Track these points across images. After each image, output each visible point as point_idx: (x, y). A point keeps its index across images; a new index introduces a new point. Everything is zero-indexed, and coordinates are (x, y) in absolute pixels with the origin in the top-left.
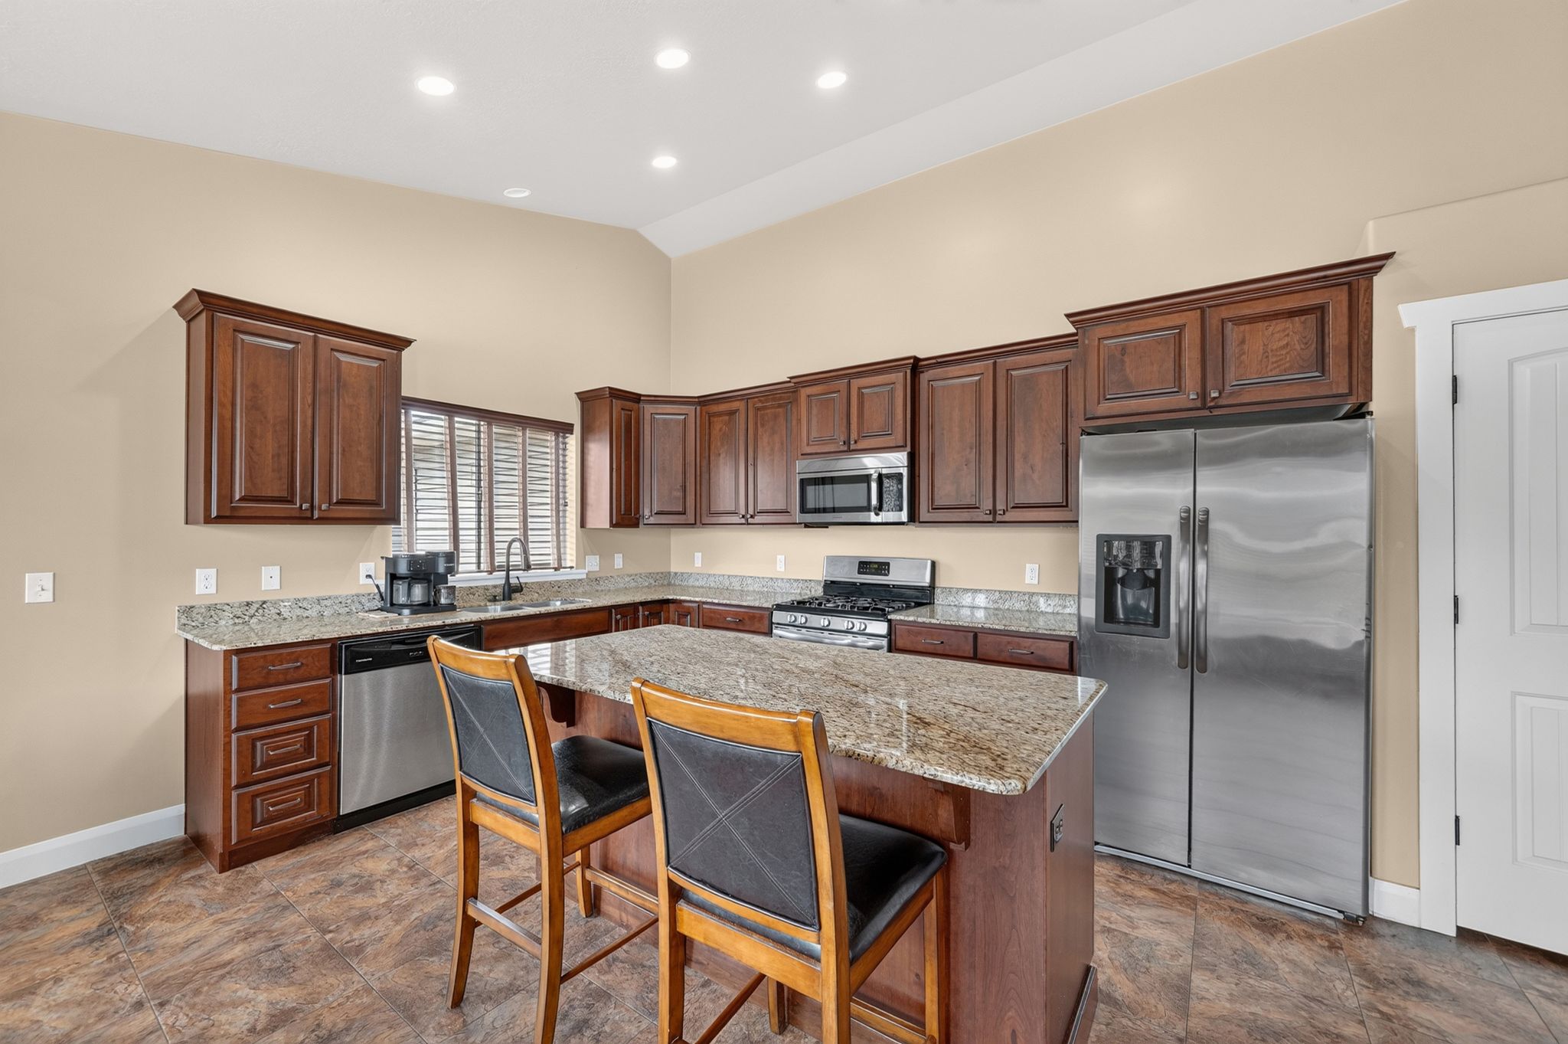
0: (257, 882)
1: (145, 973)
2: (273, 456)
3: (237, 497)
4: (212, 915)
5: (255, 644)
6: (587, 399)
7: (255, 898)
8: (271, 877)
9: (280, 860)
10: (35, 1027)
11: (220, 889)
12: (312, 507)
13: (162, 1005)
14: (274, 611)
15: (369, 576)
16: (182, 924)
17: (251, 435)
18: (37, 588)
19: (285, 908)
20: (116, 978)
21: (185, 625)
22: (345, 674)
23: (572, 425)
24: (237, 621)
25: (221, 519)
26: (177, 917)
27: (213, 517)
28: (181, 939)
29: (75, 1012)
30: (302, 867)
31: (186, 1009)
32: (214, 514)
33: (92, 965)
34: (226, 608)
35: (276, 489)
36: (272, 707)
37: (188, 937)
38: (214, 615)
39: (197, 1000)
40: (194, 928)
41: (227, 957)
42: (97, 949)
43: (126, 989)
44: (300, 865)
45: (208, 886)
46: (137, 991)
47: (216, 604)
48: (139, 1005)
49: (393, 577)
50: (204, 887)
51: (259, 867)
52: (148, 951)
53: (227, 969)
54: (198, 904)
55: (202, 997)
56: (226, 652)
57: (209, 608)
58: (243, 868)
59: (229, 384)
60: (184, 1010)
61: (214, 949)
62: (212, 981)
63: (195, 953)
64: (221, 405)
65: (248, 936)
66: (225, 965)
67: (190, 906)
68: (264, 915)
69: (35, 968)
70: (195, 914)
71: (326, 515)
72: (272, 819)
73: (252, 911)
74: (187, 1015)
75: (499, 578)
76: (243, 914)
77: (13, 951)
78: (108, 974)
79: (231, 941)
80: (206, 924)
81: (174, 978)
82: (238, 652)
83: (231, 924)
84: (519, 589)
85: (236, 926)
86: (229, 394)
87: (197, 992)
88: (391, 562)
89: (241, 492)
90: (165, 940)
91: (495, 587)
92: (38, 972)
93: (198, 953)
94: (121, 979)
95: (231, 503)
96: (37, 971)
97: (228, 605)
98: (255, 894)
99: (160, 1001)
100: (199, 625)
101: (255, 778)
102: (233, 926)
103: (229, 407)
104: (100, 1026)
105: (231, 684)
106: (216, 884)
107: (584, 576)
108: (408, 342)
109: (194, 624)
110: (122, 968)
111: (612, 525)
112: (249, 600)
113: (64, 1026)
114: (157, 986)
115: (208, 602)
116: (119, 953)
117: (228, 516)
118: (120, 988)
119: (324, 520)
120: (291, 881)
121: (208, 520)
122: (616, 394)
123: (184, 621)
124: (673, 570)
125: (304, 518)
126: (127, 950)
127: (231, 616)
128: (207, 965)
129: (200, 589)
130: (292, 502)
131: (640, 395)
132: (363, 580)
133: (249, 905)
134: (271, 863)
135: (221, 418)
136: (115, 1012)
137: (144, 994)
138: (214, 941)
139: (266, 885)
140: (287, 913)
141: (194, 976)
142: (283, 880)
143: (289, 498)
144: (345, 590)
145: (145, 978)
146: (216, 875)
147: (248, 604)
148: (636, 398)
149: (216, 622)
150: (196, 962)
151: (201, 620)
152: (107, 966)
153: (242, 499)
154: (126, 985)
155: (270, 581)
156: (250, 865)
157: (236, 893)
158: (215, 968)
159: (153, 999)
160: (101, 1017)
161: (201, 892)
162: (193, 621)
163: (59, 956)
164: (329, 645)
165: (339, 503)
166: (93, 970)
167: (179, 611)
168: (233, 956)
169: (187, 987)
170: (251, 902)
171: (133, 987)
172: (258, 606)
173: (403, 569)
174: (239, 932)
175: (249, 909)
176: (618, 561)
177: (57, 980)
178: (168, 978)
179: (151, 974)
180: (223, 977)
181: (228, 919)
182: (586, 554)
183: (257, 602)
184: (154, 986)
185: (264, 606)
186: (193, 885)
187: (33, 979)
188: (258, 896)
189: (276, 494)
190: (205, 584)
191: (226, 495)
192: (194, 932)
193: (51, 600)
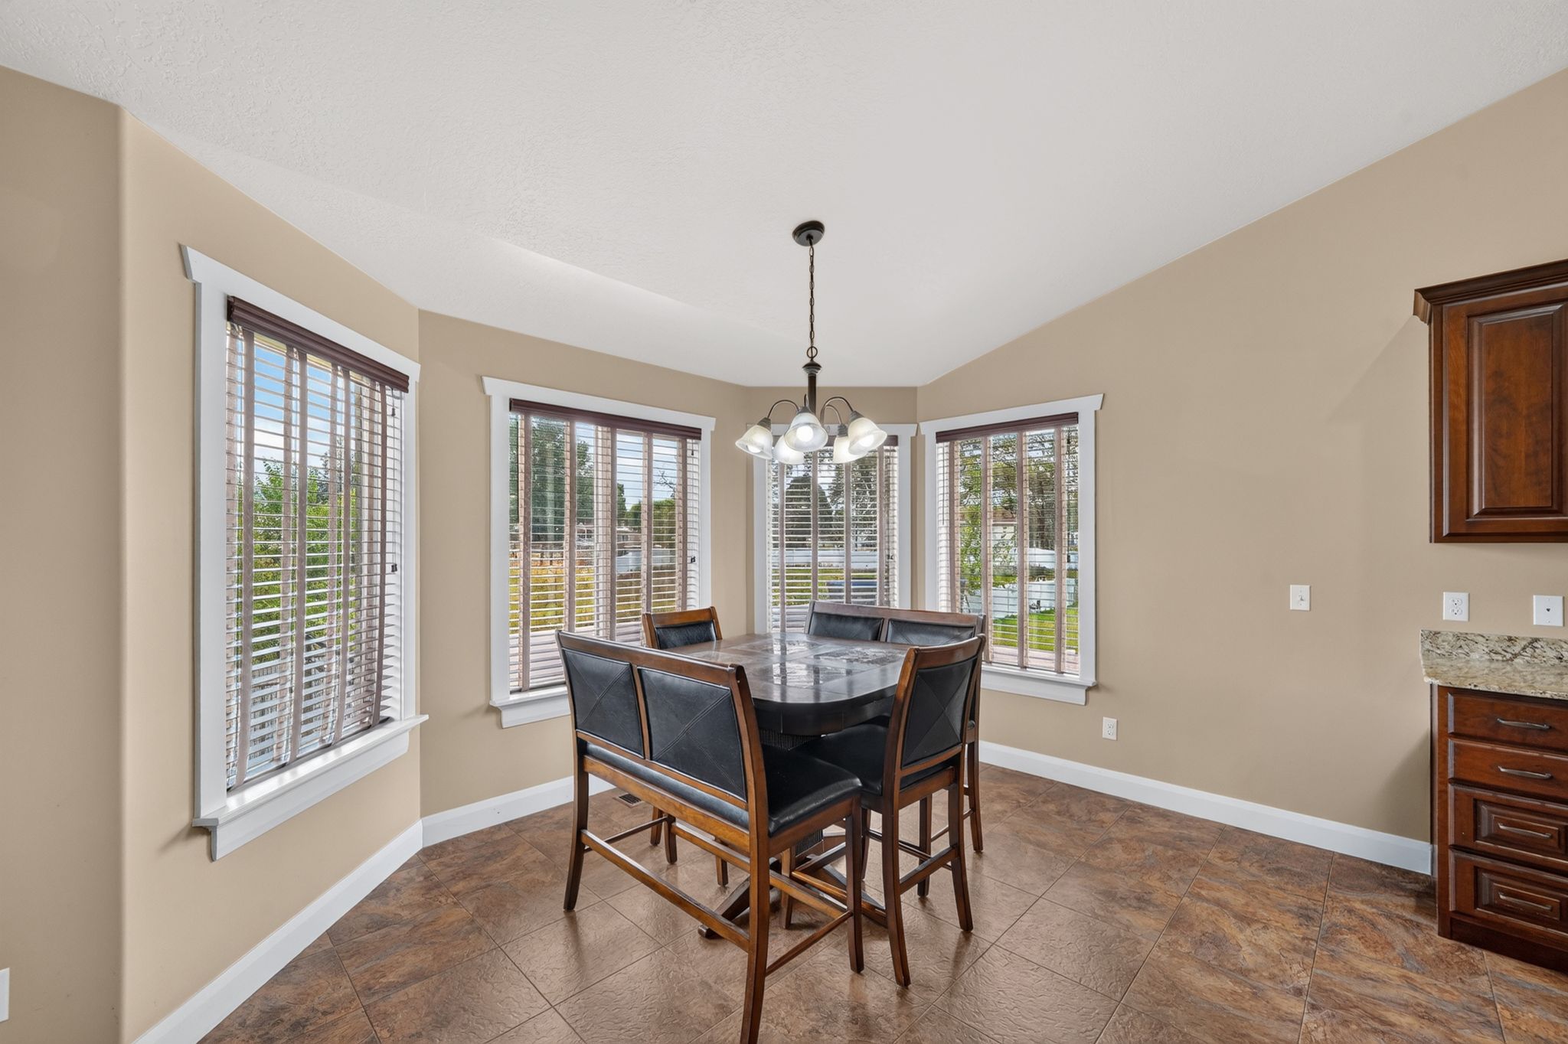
0: (1475, 972)
1: (1319, 972)
2: (1527, 456)
3: (1476, 511)
4: (1403, 968)
5: (1475, 686)
7: (1460, 985)
8: (1496, 979)
9: (1522, 970)
10: (1238, 948)
11: (1429, 950)
13: (1314, 1007)
14: (1551, 654)
16: (1372, 955)
17: (1492, 434)
18: (1299, 597)
19: (1488, 1024)
20: (1299, 957)
21: (1429, 651)
24: (1495, 657)
25: (1456, 537)
26: (1373, 946)
27: (1444, 535)
28: (1364, 966)
29: (1260, 959)
30: (1548, 999)
31: (1327, 1029)
32: (1446, 531)
33: (1292, 934)
34: (1480, 639)
35: (1534, 497)
36: (1502, 770)
37: (1372, 971)
38: (1464, 647)
39: (1341, 1029)
40: (1380, 966)
41: (1393, 1016)
42: (1301, 925)
43: (1299, 972)
44: (1545, 993)
45: (1420, 939)
46: (1304, 981)
47: (1467, 634)
48: (1298, 992)
50: (1416, 938)
51: (1488, 960)
52: (1332, 956)
53: (1382, 1028)
54: (1400, 949)
55: (1346, 1031)
56: (1440, 687)
57: (1458, 637)
58: (1468, 948)
59: (1463, 381)
60: (1326, 1028)
61: (1385, 1000)
62: (1364, 1026)
63: (1367, 989)
64: (1453, 407)
65: (1426, 1015)
66: (1383, 1022)
67: (1390, 945)
68: (1459, 1011)
69: (1260, 908)
70: (1392, 955)
72: (1500, 908)
73: (1447, 996)
74: (1325, 1035)
76: (1434, 991)
77: (1257, 886)
78: (1295, 949)
79: (1405, 1006)
80: (1394, 971)
81: (1337, 995)
82: (1458, 692)
83: (1416, 991)
85: (1422, 998)
86: (1463, 392)
87: (1345, 1023)
89: (1480, 505)
90: (1350, 957)
92: (1262, 913)
93: (1369, 991)
94: (1299, 960)
95: (1468, 517)
96: (1261, 910)
97: (1482, 636)
98: (1463, 982)
99: (1314, 1003)
100: (1447, 654)
101: (1479, 848)
102: (1417, 995)
103: (1463, 408)
104: (1269, 983)
105: (1447, 726)
106: (1428, 943)
109: (1439, 652)
110: (1306, 953)
112: (1513, 635)
113: (1249, 963)
114: (1320, 989)
115: (1457, 631)
116: (1312, 940)
117: (1463, 533)
118: (1296, 967)
120: (1517, 1003)
121: (1441, 538)
123: (1428, 646)
126: (1319, 942)
127: (1487, 650)
128: (1369, 1008)
129: (1447, 615)
130: (1558, 512)
133: (1448, 987)
134: (1507, 965)
135: (1453, 422)
136: (1281, 982)
137: (1307, 986)
138: (1392, 993)
139: (1482, 983)
140: (1486, 1031)
141: (1351, 1007)
142: (1509, 994)
143: (1555, 508)
145: (1317, 975)
146: (1435, 933)
147: (1511, 639)
149: (1467, 654)
150: (1362, 997)
151: (1447, 647)
152: (1298, 942)
153: (1482, 513)
154: (1301, 969)
155: (1545, 613)
156: (1479, 951)
157: (1442, 966)
158: (1373, 1018)
159: (1311, 997)
160: (1272, 977)
161: (1411, 941)
162: (1438, 648)
163: (1276, 911)
166: (1288, 938)
167: (1422, 635)
168: (1398, 1023)
169: (1341, 1012)
170: (1452, 987)
171: (1304, 974)
172: (1524, 643)
174: (1419, 1005)
175: (1447, 992)
177: (1266, 927)
178: (1332, 991)
179: (1322, 976)
180: (1375, 1031)
181: (1418, 985)
183: (1524, 639)
184: (1319, 987)
185: (1535, 644)
186: (1407, 929)
187: (1254, 914)
188: (1466, 988)
189: (1532, 504)
190: (1453, 609)
191: (1462, 509)
192: (1377, 970)
193: (1308, 609)
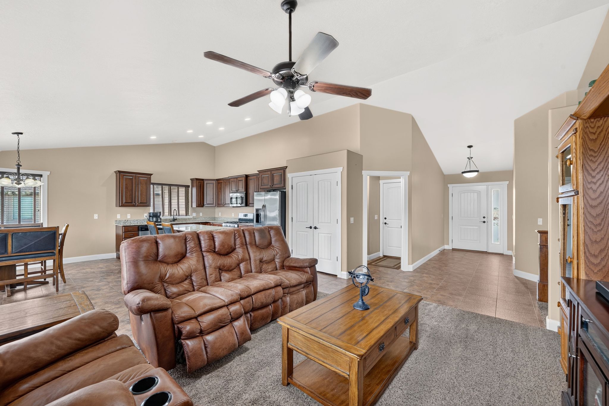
2: (129, 196)
5: (127, 225)
6: (192, 180)
12: (135, 204)
14: (129, 222)
15: (146, 216)
17: (126, 192)
18: (96, 217)
22: (141, 231)
23: (189, 186)
24: (124, 223)
25: (121, 206)
32: (120, 205)
34: (122, 220)
35: (129, 201)
36: (129, 235)
47: (120, 219)
49: (150, 216)
56: (122, 226)
57: (119, 221)
59: (122, 184)
64: (121, 188)
71: (138, 205)
75: (172, 217)
82: (124, 226)
84: (176, 219)
86: (122, 186)
88: (150, 213)
91: (171, 219)
105: (123, 231)
107: (192, 217)
108: (152, 174)
109: (117, 222)
111: (197, 207)
117: (123, 206)
119: (138, 206)
121: (119, 206)
122: (197, 179)
123: (115, 222)
124: (216, 217)
125: (134, 206)
129: (118, 217)
130: (132, 203)
131: (203, 179)
132: (145, 217)
135: (121, 190)
144: (142, 219)
147: (126, 220)
148: (203, 180)
149: (120, 223)
153: (125, 203)
155: (129, 216)
164: (137, 226)
165: (140, 203)
167: (115, 220)
173: (151, 215)
176: (201, 214)
182: (193, 212)
190: (119, 217)
191: (122, 202)
193: (98, 218)
